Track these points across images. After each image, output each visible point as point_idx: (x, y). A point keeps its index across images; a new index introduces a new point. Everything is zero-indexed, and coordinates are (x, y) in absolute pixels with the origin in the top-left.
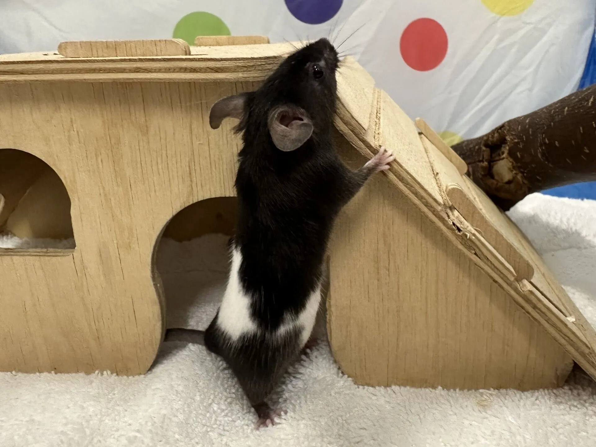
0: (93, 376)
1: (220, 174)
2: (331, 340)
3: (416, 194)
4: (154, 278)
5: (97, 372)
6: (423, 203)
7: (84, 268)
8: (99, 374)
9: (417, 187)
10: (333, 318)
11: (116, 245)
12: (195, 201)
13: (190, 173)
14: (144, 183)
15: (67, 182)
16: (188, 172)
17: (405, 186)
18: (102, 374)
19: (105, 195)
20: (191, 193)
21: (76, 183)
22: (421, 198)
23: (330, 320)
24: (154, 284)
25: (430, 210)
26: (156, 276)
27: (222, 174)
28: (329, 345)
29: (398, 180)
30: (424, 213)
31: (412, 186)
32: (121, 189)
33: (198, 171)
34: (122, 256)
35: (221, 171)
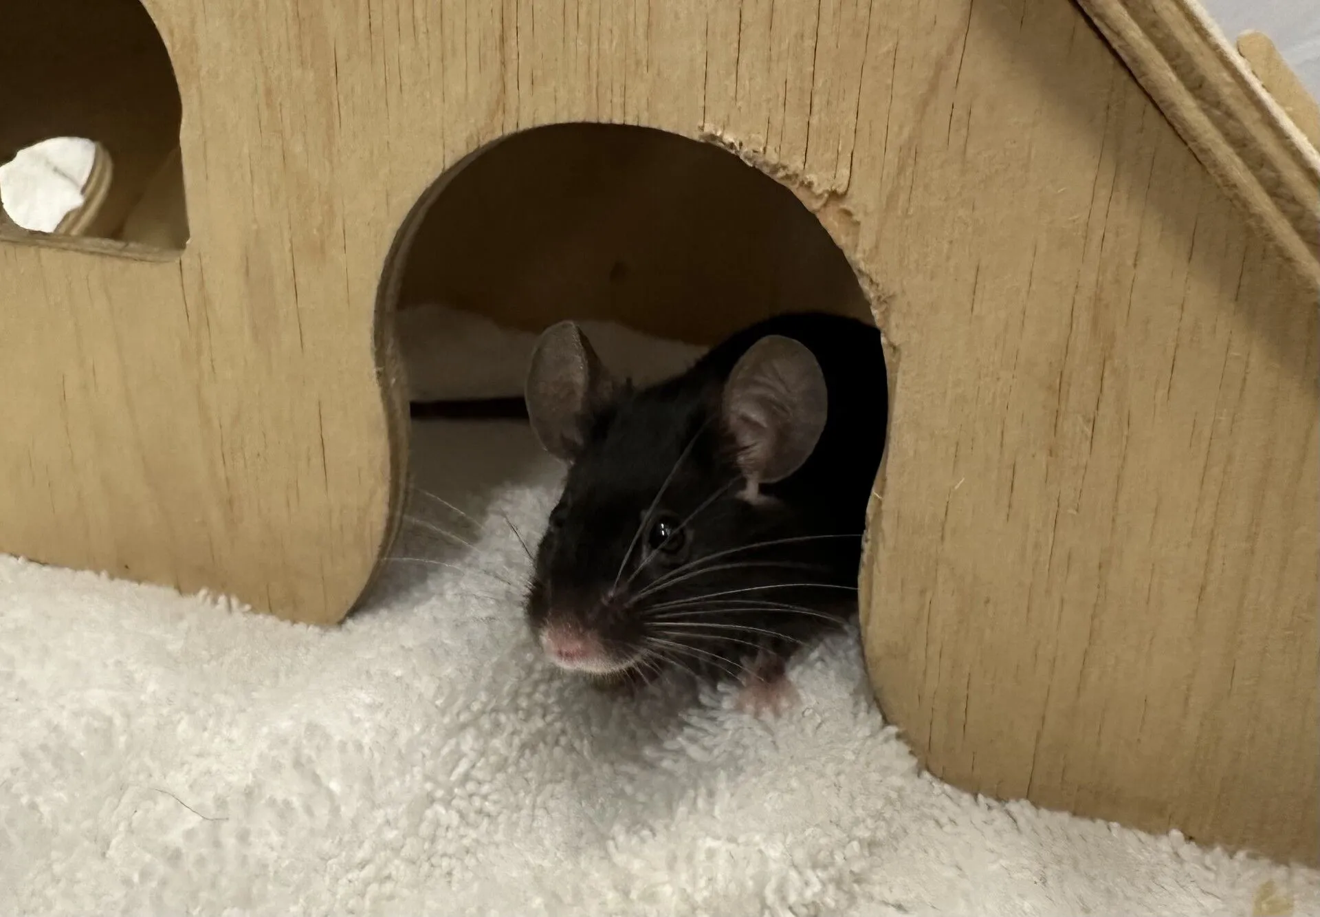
0: (188, 602)
1: (590, 45)
2: (867, 623)
3: (1242, 144)
4: (380, 357)
5: (203, 592)
6: (1262, 181)
7: (205, 302)
8: (209, 600)
9: (1249, 120)
10: (883, 555)
11: (287, 246)
12: (510, 129)
13: (503, 40)
14: (372, 62)
15: (173, 47)
16: (498, 33)
17: (1204, 110)
18: (215, 602)
19: (268, 92)
20: (500, 104)
21: (197, 50)
22: (1258, 162)
23: (872, 559)
24: (379, 373)
25: (1284, 212)
26: (389, 351)
27: (595, 46)
28: (860, 642)
29: (1182, 88)
30: (1260, 218)
31: (1229, 115)
32: (311, 75)
33: (526, 30)
34: (301, 280)
35: (595, 36)
